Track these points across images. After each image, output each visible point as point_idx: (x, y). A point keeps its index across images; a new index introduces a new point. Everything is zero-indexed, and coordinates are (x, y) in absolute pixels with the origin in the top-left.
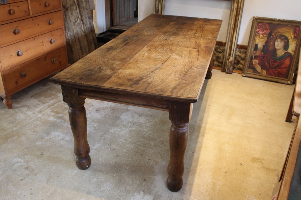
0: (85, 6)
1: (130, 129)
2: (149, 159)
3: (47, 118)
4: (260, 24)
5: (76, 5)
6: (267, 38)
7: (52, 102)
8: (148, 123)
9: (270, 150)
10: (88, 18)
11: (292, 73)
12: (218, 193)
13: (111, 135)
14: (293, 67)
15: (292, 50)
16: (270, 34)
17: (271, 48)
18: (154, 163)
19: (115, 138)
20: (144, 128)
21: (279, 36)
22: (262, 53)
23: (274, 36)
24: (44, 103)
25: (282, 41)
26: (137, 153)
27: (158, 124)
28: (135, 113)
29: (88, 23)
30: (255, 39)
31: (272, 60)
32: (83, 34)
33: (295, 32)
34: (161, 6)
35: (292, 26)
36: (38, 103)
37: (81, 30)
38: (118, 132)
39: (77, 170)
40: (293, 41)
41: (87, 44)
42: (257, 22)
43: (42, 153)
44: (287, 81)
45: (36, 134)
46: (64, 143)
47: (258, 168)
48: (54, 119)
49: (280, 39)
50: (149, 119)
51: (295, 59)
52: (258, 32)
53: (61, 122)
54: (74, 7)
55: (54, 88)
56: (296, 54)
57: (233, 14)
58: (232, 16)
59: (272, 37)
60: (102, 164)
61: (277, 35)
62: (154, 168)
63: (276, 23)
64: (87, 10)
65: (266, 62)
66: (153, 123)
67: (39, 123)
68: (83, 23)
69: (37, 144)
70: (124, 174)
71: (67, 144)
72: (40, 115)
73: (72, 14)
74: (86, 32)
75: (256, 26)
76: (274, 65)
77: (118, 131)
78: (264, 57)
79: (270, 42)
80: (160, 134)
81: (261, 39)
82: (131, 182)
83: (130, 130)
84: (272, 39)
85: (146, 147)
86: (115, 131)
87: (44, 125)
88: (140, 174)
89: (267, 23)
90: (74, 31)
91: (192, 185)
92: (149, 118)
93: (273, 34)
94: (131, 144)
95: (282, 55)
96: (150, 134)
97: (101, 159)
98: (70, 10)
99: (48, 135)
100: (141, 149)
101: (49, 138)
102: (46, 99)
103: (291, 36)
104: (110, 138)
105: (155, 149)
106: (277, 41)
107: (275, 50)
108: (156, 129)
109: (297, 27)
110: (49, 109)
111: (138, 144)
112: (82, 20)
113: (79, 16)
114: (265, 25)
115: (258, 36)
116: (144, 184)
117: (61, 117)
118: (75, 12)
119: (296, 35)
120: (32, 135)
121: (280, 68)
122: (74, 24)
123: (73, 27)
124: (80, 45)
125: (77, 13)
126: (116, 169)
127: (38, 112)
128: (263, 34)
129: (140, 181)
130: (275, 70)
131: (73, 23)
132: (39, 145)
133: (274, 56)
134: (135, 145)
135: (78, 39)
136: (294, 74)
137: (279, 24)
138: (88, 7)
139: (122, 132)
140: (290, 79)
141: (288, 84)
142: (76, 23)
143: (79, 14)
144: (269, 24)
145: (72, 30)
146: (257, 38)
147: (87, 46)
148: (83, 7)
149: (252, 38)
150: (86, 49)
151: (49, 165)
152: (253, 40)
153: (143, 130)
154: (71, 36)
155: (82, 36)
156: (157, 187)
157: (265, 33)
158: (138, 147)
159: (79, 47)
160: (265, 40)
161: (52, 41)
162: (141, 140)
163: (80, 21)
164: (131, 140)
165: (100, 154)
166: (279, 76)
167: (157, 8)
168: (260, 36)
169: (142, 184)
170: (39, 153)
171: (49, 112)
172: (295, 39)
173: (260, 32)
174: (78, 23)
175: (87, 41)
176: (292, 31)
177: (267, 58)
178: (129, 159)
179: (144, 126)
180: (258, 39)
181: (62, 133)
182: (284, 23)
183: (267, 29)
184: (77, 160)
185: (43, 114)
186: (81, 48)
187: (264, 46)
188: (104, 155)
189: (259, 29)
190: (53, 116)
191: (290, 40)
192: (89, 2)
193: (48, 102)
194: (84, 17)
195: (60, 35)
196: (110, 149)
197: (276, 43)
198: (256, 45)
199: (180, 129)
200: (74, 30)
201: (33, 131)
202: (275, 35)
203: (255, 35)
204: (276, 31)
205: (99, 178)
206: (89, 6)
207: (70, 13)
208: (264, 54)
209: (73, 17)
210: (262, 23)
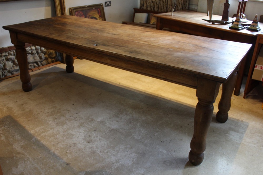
1: (139, 126)
2: (187, 124)
4: (77, 13)
8: (132, 115)
19: (151, 137)
20: (140, 118)
26: (178, 129)
28: (110, 118)
33: (98, 13)
35: (95, 8)
38: (142, 134)
63: (86, 9)
66: (134, 113)
77: (139, 134)
80: (153, 113)
83: (141, 127)
85: (171, 123)
89: (80, 11)
92: (124, 113)
94: (164, 130)
96: (152, 118)
100: (172, 126)
103: (97, 16)
104: (150, 140)
105: (174, 119)
108: (144, 113)
109: (99, 8)
111: (165, 126)
114: (80, 13)
119: (100, 15)
129: (214, 133)
137: (88, 9)
153: (143, 120)
158: (170, 127)
162: (159, 123)
164: (157, 128)
172: (100, 18)
176: (96, 13)
179: (137, 118)
182: (90, 8)
183: (82, 16)
196: (170, 142)
204: (88, 15)
210: (77, 11)
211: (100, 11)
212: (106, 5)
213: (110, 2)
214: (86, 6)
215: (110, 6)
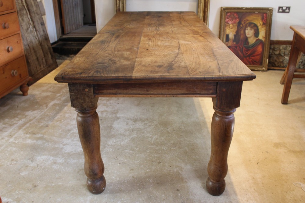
0: (36, 11)
1: (131, 137)
2: (170, 165)
3: (23, 142)
4: (229, 14)
5: (26, 10)
6: (237, 28)
7: (21, 122)
8: (148, 127)
9: (285, 133)
10: (40, 25)
11: (266, 59)
12: (263, 187)
13: (112, 147)
14: (266, 53)
15: (263, 36)
16: (239, 23)
17: (242, 37)
18: (178, 169)
19: (118, 150)
20: (146, 133)
21: (248, 24)
22: (235, 43)
23: (244, 25)
24: (11, 125)
25: (252, 29)
26: (152, 161)
27: (160, 127)
28: (128, 119)
29: (41, 30)
30: (225, 30)
31: (245, 49)
32: (37, 42)
33: (263, 19)
34: (122, 5)
35: (259, 13)
36: (4, 126)
37: (35, 38)
38: (119, 143)
39: (90, 197)
40: (262, 28)
41: (43, 54)
42: (225, 13)
43: (33, 184)
44: (262, 67)
45: (15, 162)
46: (57, 167)
47: (285, 153)
48: (33, 142)
49: (250, 27)
50: (146, 124)
51: (267, 45)
52: (227, 22)
53: (44, 144)
54: (24, 12)
55: (17, 107)
56: (267, 40)
57: (201, 6)
58: (200, 8)
59: (241, 26)
60: (118, 182)
61: (246, 23)
62: (181, 175)
63: (244, 11)
64: (38, 15)
65: (239, 52)
66: (153, 127)
67: (14, 149)
68: (36, 30)
69: (22, 174)
70: (150, 188)
71: (62, 167)
72: (12, 140)
73: (23, 20)
74: (40, 40)
75: (224, 16)
76: (247, 54)
77: (118, 141)
78: (236, 47)
79: (241, 31)
80: (167, 137)
81: (232, 28)
82: (163, 195)
83: (132, 139)
84: (242, 27)
85: (159, 153)
86: (115, 142)
87: (22, 151)
88: (169, 184)
89: (235, 13)
90: (28, 40)
91: (231, 184)
92: (145, 122)
93: (243, 23)
94: (141, 153)
95: (253, 42)
96: (157, 139)
97: (114, 177)
98: (21, 15)
99: (32, 161)
100: (154, 156)
101: (35, 165)
102: (13, 120)
103: (259, 23)
104: (112, 151)
105: (170, 153)
106: (247, 30)
107: (246, 39)
108: (160, 132)
109: (264, 13)
110: (21, 130)
111: (148, 151)
112: (34, 27)
113: (31, 22)
114: (233, 15)
115: (228, 26)
116: (179, 194)
117: (40, 137)
118: (26, 18)
119: (264, 22)
120: (11, 165)
121: (254, 56)
122: (27, 31)
123: (26, 35)
124: (36, 56)
125: (27, 18)
126: (138, 185)
127: (8, 137)
128: (233, 24)
129: (173, 192)
130: (249, 58)
131: (26, 29)
132: (25, 175)
133: (246, 44)
134: (145, 153)
135: (33, 49)
136: (268, 60)
137: (247, 13)
138: (39, 12)
139: (124, 142)
140: (265, 66)
141: (263, 71)
142: (29, 31)
143: (30, 19)
144: (237, 13)
145: (25, 39)
146: (227, 28)
147: (43, 56)
148: (34, 11)
149: (223, 28)
150: (43, 60)
151: (50, 198)
152: (223, 30)
153: (146, 136)
154: (25, 45)
155: (36, 44)
156: (195, 194)
157: (235, 23)
158: (150, 155)
159: (35, 58)
160: (235, 29)
161: (10, 49)
162: (150, 146)
163: (32, 28)
164: (139, 148)
165: (110, 171)
166: (253, 64)
167: (118, 7)
168: (229, 25)
169: (177, 195)
170: (30, 185)
171: (23, 135)
172: (264, 26)
173: (230, 22)
174: (31, 30)
175: (43, 50)
176: (260, 18)
177: (240, 47)
178: (147, 171)
179: (145, 131)
180: (229, 29)
181: (51, 156)
182: (252, 11)
183: (236, 19)
184: (89, 182)
185: (16, 138)
186: (37, 58)
187: (235, 36)
188: (116, 172)
189: (228, 19)
190: (29, 138)
191: (260, 27)
192: (39, 6)
193: (17, 124)
194: (36, 23)
195: (18, 42)
196: (119, 163)
197: (247, 31)
198: (228, 36)
199: (228, 117)
200: (28, 38)
201: (10, 160)
202: (245, 23)
203: (225, 26)
204: (245, 20)
205: (123, 199)
206: (40, 10)
207: (20, 19)
208: (236, 44)
209: (24, 23)
210: (230, 12)
211: (266, 17)
212: (281, 10)
213: (289, 8)
214: (244, 8)
215: (288, 12)
